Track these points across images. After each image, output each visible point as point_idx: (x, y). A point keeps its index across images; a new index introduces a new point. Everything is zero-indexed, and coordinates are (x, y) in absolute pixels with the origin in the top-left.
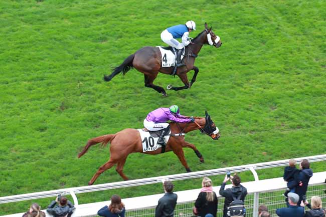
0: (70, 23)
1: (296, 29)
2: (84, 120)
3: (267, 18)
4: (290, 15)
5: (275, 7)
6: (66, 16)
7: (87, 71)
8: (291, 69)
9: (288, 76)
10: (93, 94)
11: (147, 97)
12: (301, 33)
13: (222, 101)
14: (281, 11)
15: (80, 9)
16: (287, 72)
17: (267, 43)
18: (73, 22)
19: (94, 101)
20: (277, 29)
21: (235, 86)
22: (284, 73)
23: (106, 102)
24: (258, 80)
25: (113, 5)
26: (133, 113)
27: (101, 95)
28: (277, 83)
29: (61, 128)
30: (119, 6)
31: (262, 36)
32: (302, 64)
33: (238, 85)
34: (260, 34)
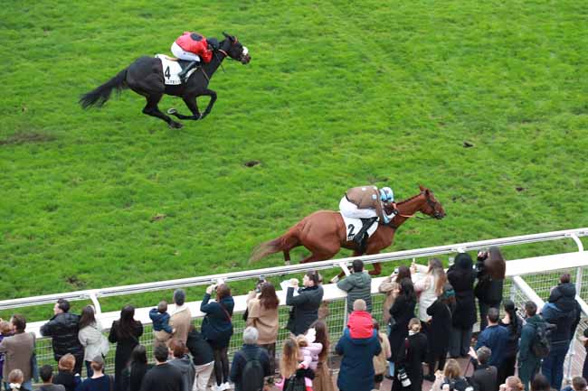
0: (90, 61)
1: (405, 73)
2: (109, 197)
3: (366, 58)
4: (397, 54)
5: (377, 41)
6: (85, 52)
7: (114, 128)
8: (397, 128)
9: (392, 138)
10: (124, 160)
11: (197, 165)
12: (412, 79)
13: (302, 172)
14: (384, 48)
15: (104, 41)
16: (392, 132)
17: (365, 91)
18: (94, 59)
19: (124, 170)
20: (379, 72)
21: (320, 150)
22: (388, 133)
23: (140, 171)
24: (352, 142)
25: (151, 36)
26: (177, 187)
27: (133, 162)
28: (378, 147)
29: (78, 207)
30: (158, 38)
31: (357, 82)
32: (413, 121)
33: (325, 149)
34: (356, 79)
